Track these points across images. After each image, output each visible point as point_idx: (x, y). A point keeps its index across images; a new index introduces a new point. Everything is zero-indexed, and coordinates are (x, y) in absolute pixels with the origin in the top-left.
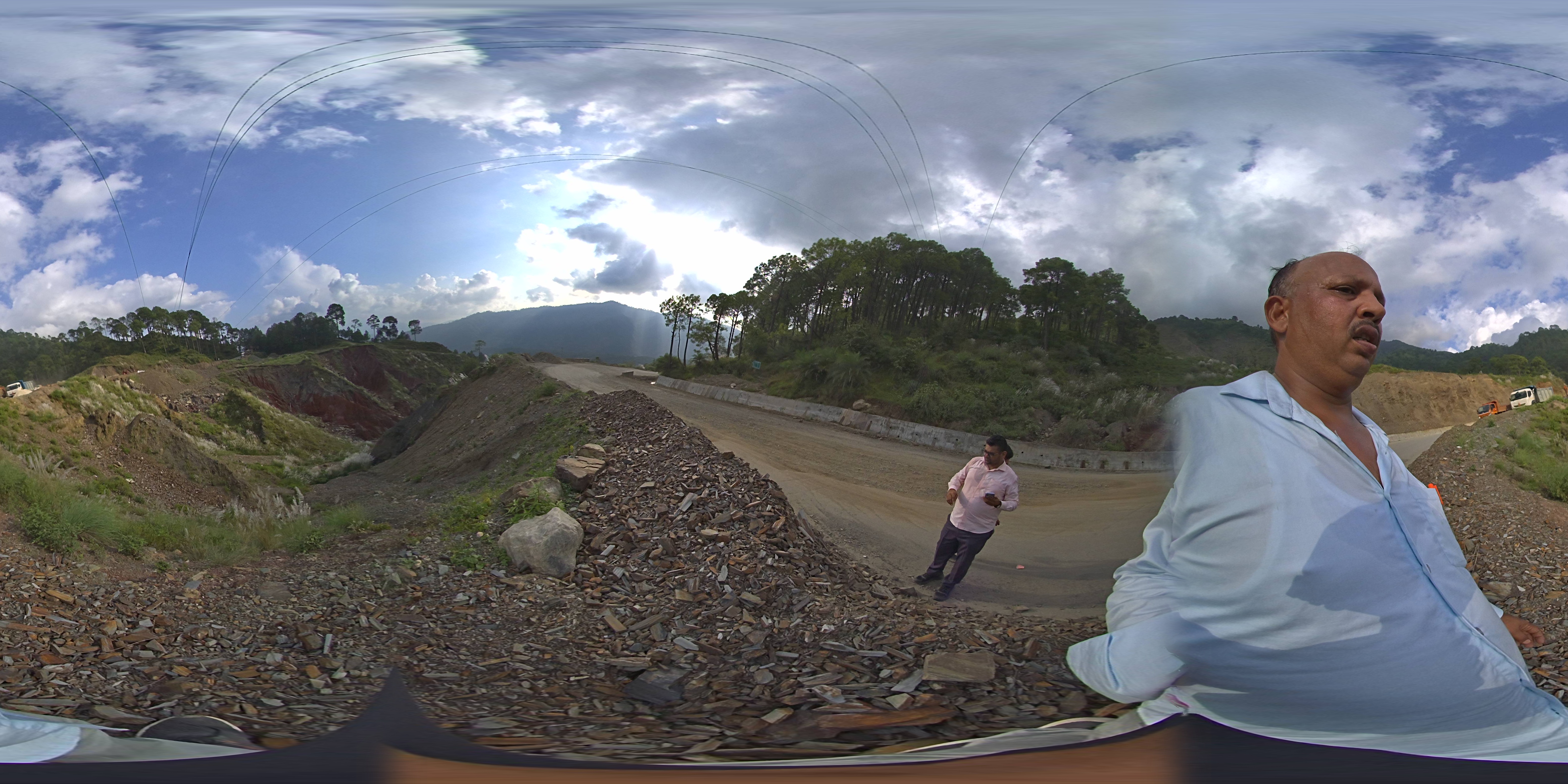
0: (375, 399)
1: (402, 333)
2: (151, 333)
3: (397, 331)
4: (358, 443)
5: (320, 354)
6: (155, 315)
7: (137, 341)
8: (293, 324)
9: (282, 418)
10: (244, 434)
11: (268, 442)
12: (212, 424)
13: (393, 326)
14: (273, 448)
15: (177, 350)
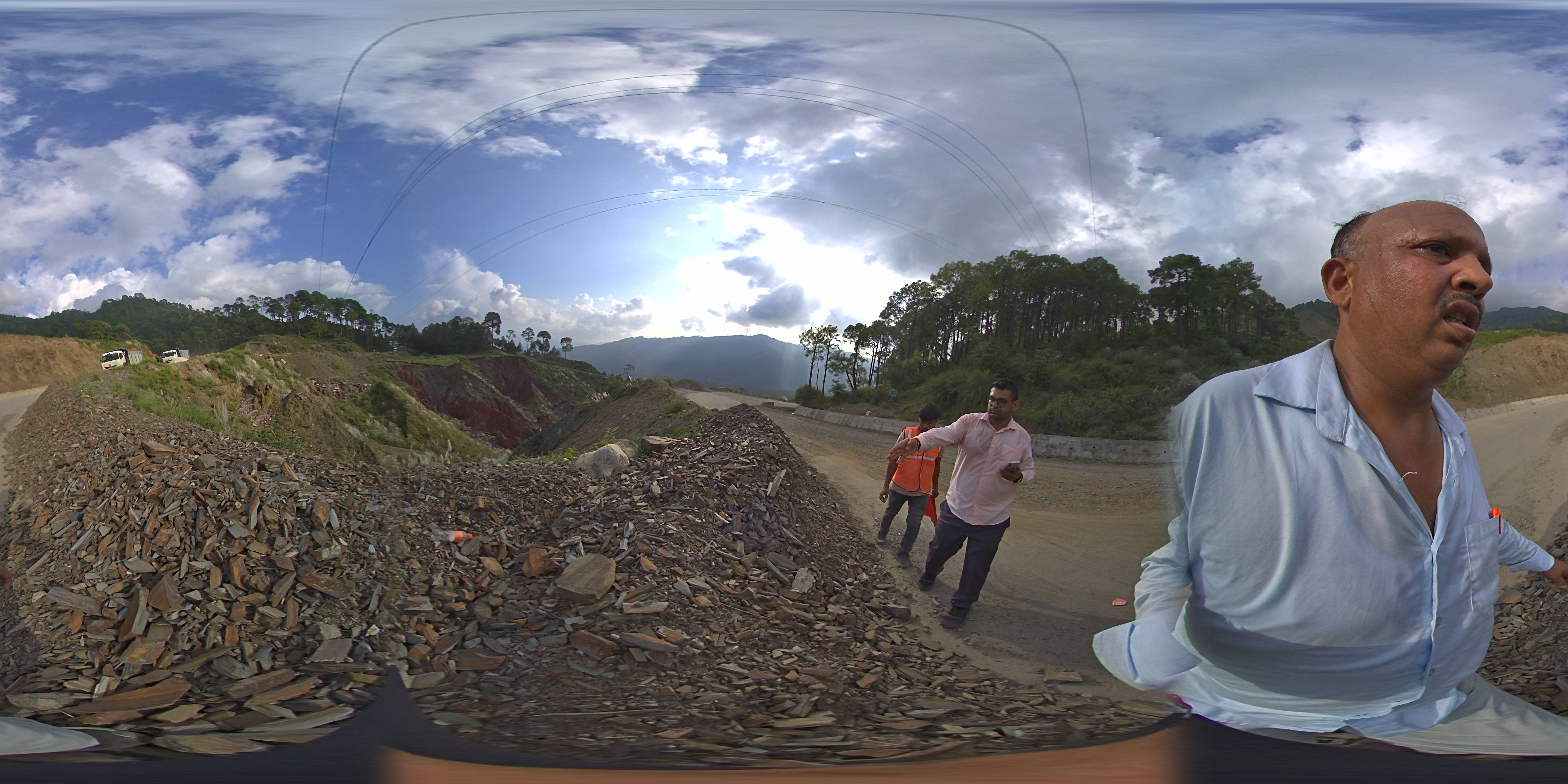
0: (520, 410)
1: (554, 349)
2: (307, 316)
3: (549, 346)
4: (496, 451)
5: (471, 359)
6: (314, 299)
7: (292, 323)
8: (450, 327)
9: (427, 415)
10: (386, 425)
11: (410, 436)
12: (357, 411)
13: (547, 341)
14: (414, 443)
15: (331, 337)
